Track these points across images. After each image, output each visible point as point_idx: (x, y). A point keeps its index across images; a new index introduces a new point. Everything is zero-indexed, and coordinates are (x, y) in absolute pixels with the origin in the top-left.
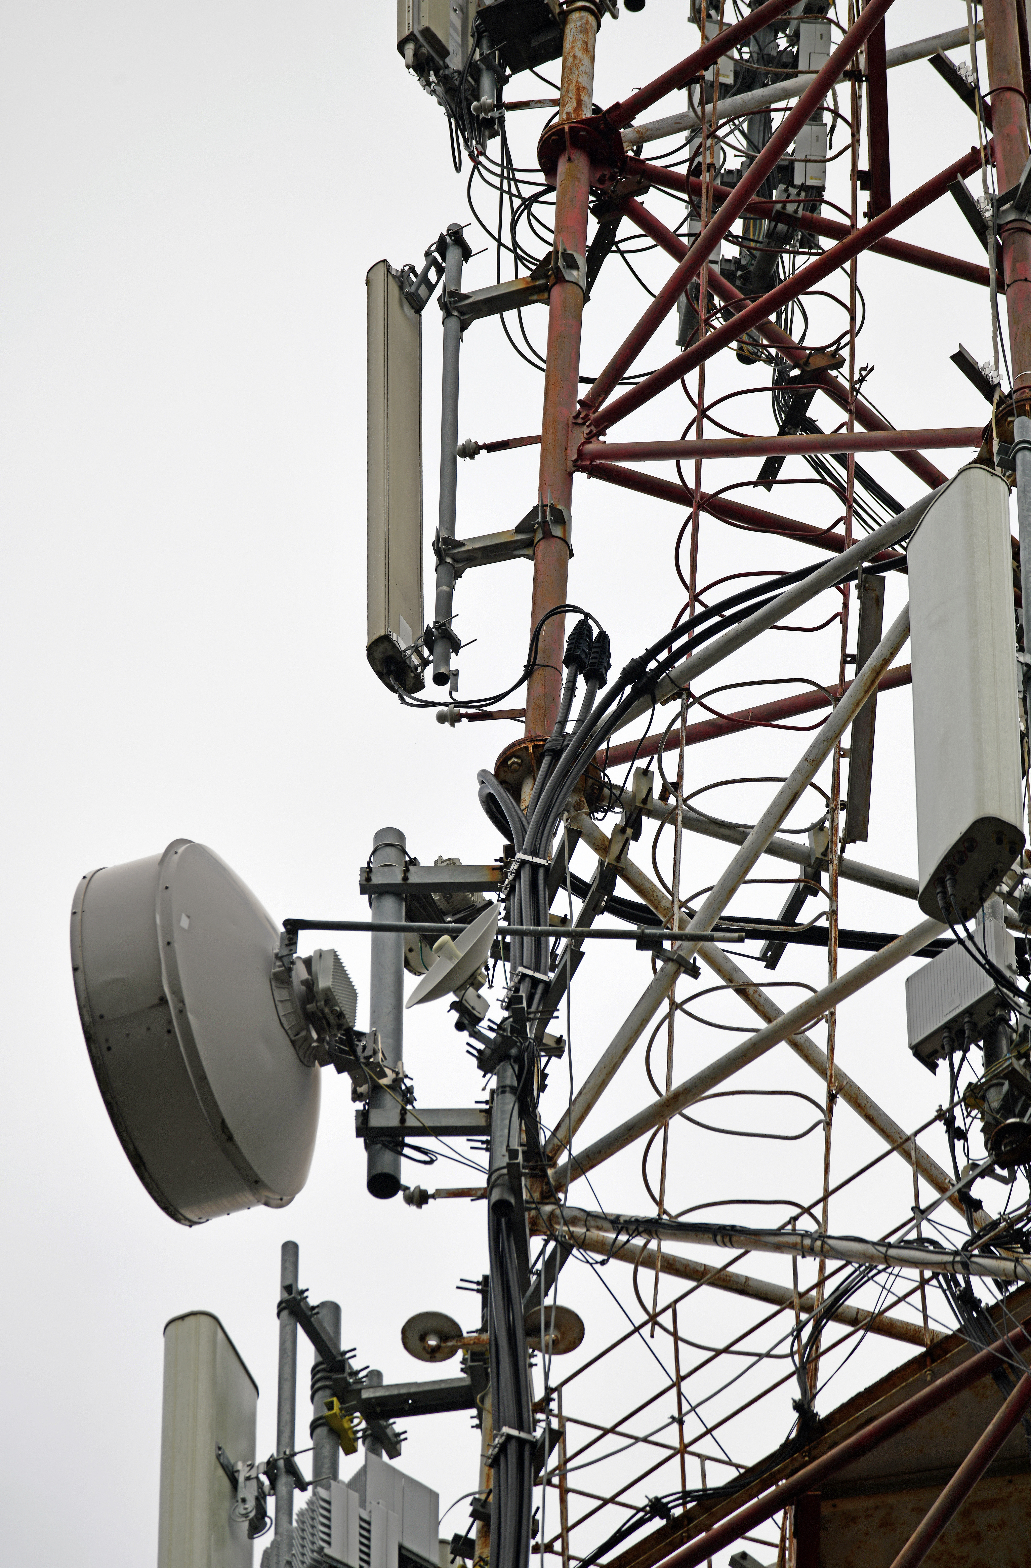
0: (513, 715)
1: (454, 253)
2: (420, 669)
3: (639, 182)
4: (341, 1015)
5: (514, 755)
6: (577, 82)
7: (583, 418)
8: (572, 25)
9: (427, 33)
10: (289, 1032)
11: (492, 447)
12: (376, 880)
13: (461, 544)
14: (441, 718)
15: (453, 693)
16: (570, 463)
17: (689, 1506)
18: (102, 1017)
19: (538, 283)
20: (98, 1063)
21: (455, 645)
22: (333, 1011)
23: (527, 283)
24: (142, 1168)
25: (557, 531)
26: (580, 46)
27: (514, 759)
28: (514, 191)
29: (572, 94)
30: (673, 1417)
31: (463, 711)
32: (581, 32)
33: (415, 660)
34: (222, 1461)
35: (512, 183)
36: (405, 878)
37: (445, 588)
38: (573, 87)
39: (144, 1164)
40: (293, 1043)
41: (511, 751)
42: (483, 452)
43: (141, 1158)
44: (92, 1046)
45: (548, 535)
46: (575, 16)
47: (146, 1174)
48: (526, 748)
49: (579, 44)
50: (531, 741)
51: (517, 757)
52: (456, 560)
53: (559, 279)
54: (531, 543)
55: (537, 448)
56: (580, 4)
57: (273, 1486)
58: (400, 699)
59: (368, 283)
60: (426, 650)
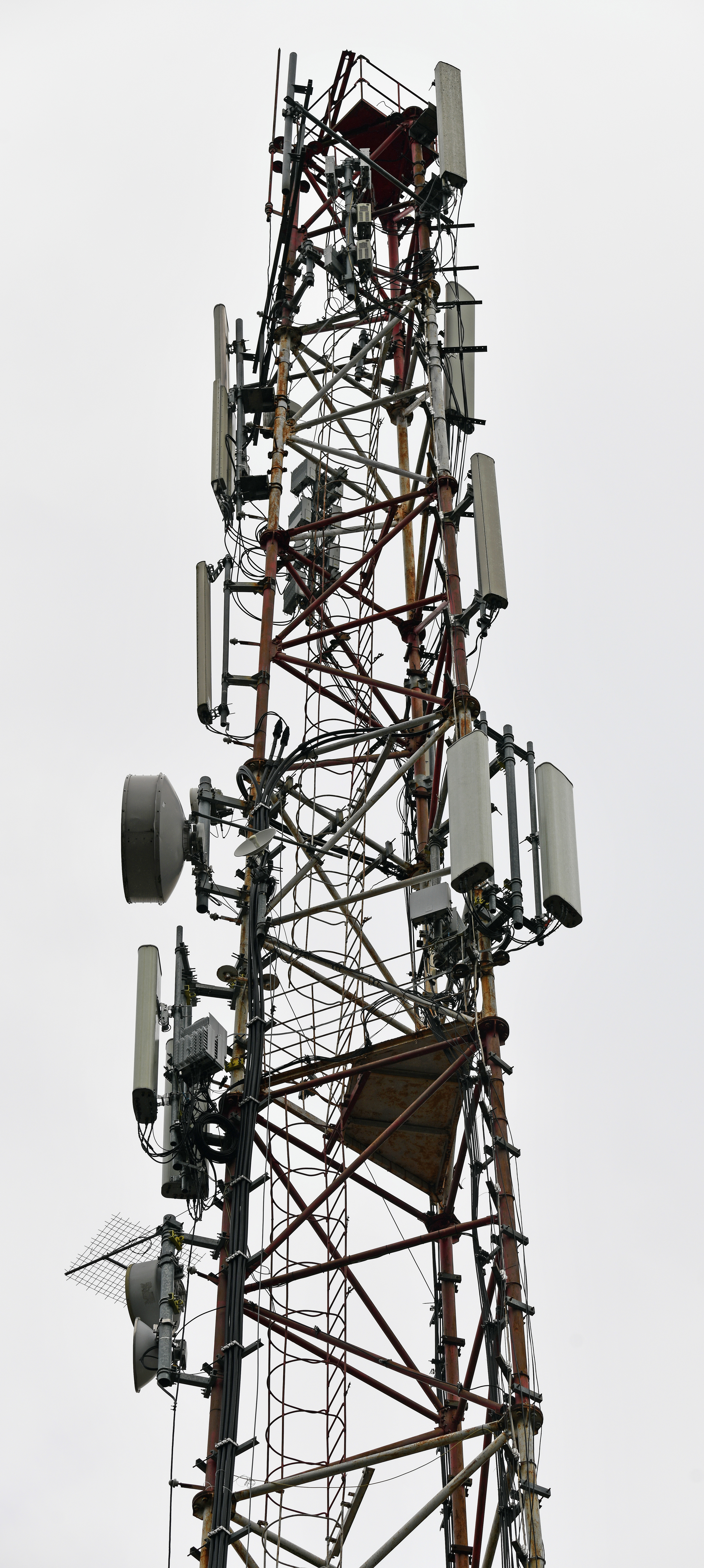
0: (248, 745)
1: (228, 565)
2: (214, 718)
3: (293, 557)
5: (253, 762)
6: (276, 515)
7: (277, 642)
8: (274, 493)
9: (222, 480)
11: (242, 643)
13: (232, 676)
14: (225, 740)
15: (227, 731)
16: (271, 657)
17: (318, 1061)
18: (129, 830)
19: (260, 586)
21: (228, 713)
23: (256, 585)
25: (267, 682)
26: (276, 501)
27: (253, 764)
29: (274, 519)
30: (312, 1026)
31: (233, 740)
32: (277, 496)
33: (213, 714)
34: (155, 1002)
35: (241, 541)
36: (214, 798)
37: (226, 691)
38: (274, 516)
42: (238, 643)
45: (264, 682)
46: (275, 489)
48: (258, 761)
50: (260, 759)
52: (229, 682)
53: (269, 587)
54: (255, 683)
55: (258, 648)
56: (277, 485)
57: (173, 1015)
58: (207, 727)
59: (197, 567)
60: (217, 712)
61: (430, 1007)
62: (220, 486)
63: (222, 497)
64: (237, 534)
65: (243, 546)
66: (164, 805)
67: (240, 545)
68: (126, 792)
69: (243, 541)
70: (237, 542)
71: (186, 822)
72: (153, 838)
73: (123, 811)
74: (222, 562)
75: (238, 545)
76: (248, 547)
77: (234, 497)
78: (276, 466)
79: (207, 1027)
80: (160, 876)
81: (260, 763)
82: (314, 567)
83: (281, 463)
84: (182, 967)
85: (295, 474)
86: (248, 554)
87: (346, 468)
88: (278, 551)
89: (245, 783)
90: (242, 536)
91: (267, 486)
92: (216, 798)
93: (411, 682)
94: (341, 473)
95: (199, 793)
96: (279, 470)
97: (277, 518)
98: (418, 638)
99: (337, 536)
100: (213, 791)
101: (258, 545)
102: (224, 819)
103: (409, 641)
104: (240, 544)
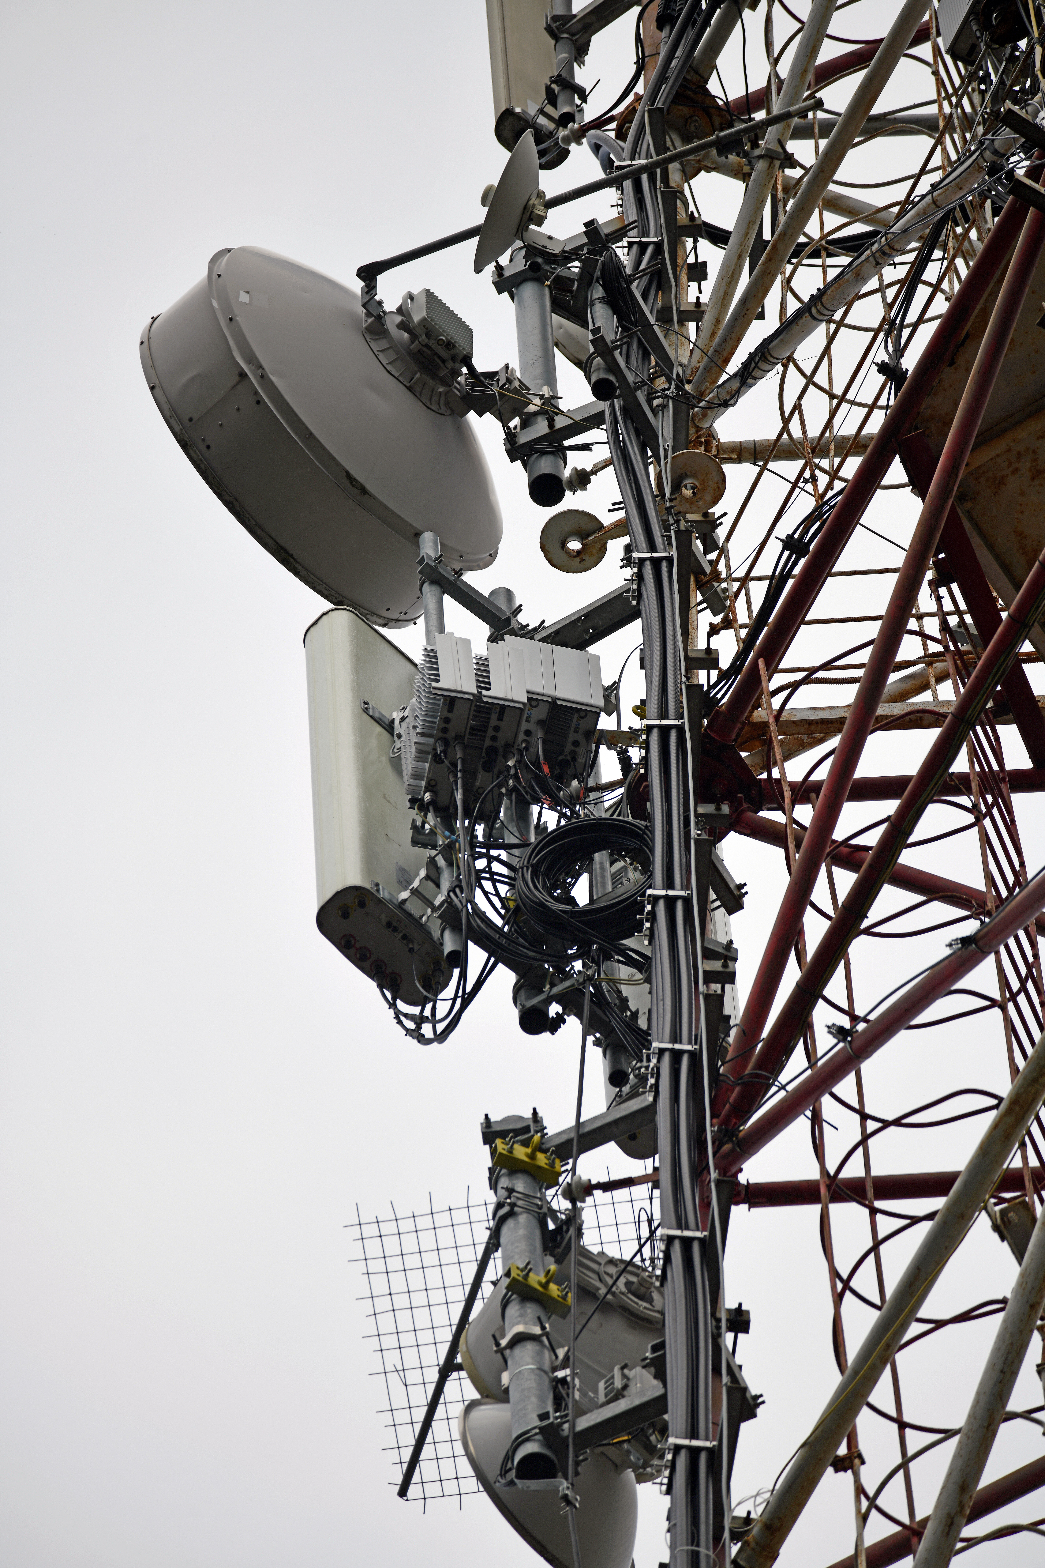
4: (449, 345)
10: (400, 379)
18: (191, 420)
20: (202, 466)
22: (440, 342)
24: (292, 560)
34: (371, 714)
39: (291, 555)
40: (409, 389)
43: (285, 551)
44: (191, 451)
47: (298, 566)
52: (573, 35)
66: (243, 297)
68: (146, 344)
72: (256, 392)
73: (152, 388)
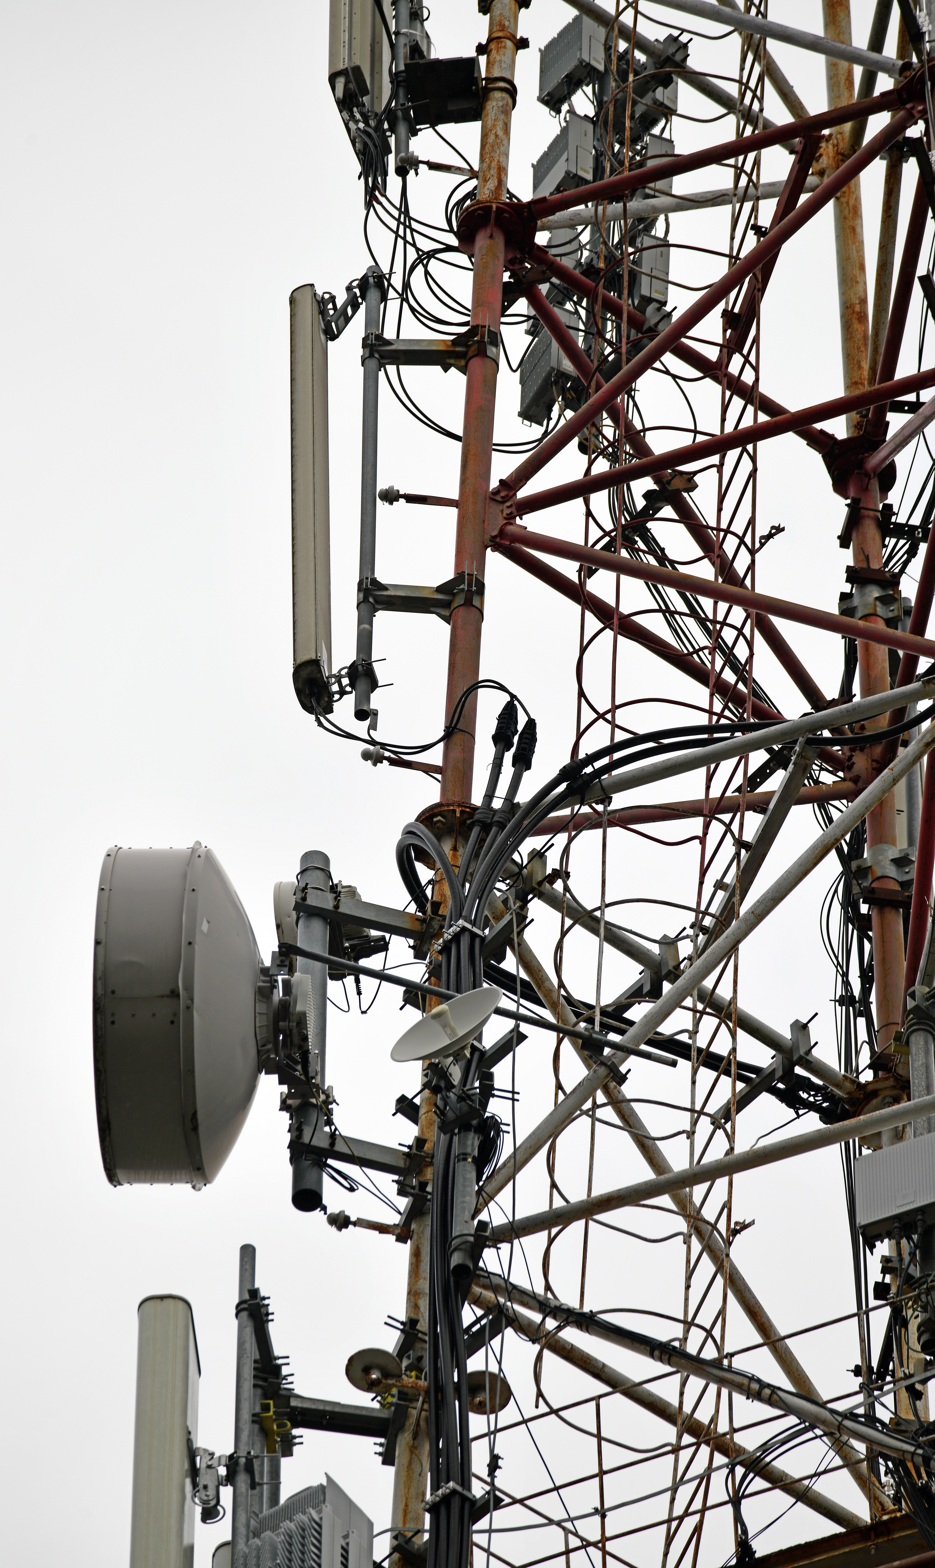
0: (427, 769)
1: (373, 294)
2: (337, 697)
3: (544, 272)
4: (306, 1038)
5: (439, 814)
6: (499, 161)
7: (502, 497)
8: (494, 103)
9: (357, 70)
10: (259, 1042)
11: (412, 499)
12: (311, 901)
13: (384, 587)
14: (366, 756)
15: (371, 732)
16: (487, 537)
18: (114, 991)
19: (458, 349)
20: (100, 1033)
21: (374, 684)
22: (298, 1033)
23: (447, 346)
25: (476, 602)
26: (501, 126)
27: (439, 818)
28: (409, 238)
29: (494, 172)
30: (596, 1509)
31: (387, 754)
32: (502, 112)
33: (335, 688)
34: (189, 1445)
35: (408, 230)
36: (337, 907)
37: (367, 626)
38: (494, 164)
39: (110, 1129)
40: (258, 1051)
41: (439, 809)
42: (402, 501)
43: (109, 1124)
44: (99, 1017)
45: (468, 603)
46: (497, 95)
48: (454, 811)
49: (500, 124)
50: (459, 806)
51: (443, 817)
52: (375, 601)
53: (482, 352)
54: (447, 605)
55: (453, 512)
56: (502, 84)
57: (230, 1479)
58: (318, 720)
59: (292, 301)
60: (345, 681)
61: (908, 1457)
62: (352, 86)
63: (358, 116)
64: (396, 213)
65: (414, 245)
66: (205, 927)
67: (406, 242)
68: (106, 893)
69: (412, 230)
70: (396, 233)
71: (265, 971)
72: (176, 1014)
73: (97, 943)
74: (359, 286)
75: (400, 242)
76: (426, 245)
77: (390, 114)
78: (500, 34)
79: (320, 1512)
80: (195, 1115)
81: (458, 815)
82: (600, 298)
83: (512, 25)
84: (253, 1352)
85: (548, 55)
86: (425, 266)
87: (684, 38)
88: (506, 257)
89: (420, 868)
90: (411, 218)
91: (477, 85)
92: (342, 909)
93: (856, 601)
94: (671, 50)
95: (300, 895)
96: (509, 44)
97: (502, 171)
98: (875, 485)
99: (662, 217)
100: (334, 888)
101: (453, 241)
102: (364, 962)
103: (852, 493)
104: (404, 238)
